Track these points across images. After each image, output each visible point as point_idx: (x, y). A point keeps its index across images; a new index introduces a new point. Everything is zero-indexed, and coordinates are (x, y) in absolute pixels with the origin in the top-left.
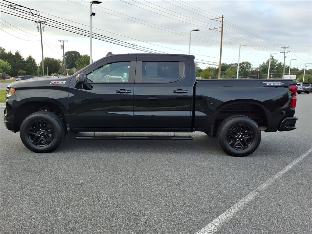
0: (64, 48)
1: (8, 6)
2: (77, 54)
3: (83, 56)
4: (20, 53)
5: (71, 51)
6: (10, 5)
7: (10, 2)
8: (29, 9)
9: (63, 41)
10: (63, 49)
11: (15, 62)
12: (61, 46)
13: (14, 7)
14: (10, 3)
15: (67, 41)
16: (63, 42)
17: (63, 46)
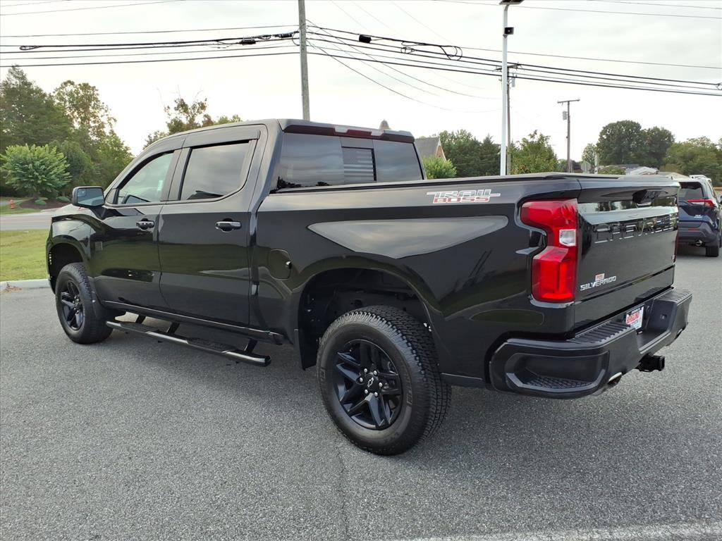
0: (569, 117)
1: (399, 50)
2: (632, 127)
3: (649, 129)
4: (492, 140)
5: (618, 122)
6: (403, 47)
7: (404, 41)
8: (440, 46)
9: (569, 102)
10: (566, 121)
11: (482, 158)
12: (564, 113)
13: (412, 49)
14: (405, 43)
15: (578, 100)
16: (569, 104)
17: (568, 112)
